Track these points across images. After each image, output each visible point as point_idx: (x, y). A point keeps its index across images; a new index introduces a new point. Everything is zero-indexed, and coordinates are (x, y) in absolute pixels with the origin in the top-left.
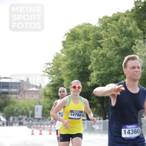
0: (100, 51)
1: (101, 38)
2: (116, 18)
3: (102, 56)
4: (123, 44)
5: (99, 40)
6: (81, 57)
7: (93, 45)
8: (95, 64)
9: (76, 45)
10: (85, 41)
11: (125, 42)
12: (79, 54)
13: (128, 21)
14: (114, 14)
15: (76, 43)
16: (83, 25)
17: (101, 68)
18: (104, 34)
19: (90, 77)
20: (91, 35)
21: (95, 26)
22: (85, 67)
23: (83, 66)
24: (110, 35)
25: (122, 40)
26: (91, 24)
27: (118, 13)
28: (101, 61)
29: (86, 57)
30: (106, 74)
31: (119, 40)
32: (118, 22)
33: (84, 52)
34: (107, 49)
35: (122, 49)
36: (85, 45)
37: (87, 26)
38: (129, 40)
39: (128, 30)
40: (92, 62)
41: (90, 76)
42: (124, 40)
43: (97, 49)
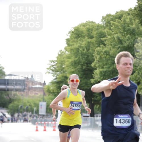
0: (103, 49)
1: (105, 36)
2: (120, 16)
3: (105, 54)
4: (126, 42)
5: (102, 38)
6: (85, 54)
7: (97, 42)
8: (98, 61)
9: (79, 43)
10: (88, 39)
11: (128, 40)
12: (83, 51)
13: (131, 19)
14: (117, 12)
15: (80, 40)
16: (87, 23)
17: (104, 65)
18: (108, 32)
19: (93, 75)
20: (94, 33)
21: (99, 24)
22: (89, 65)
23: (87, 64)
24: (114, 33)
25: (125, 38)
26: (95, 22)
27: (122, 11)
28: (104, 59)
29: (89, 54)
30: (109, 71)
31: (122, 38)
32: (121, 20)
33: (88, 50)
34: (110, 46)
35: (125, 46)
36: (89, 43)
37: (90, 24)
38: (132, 38)
39: (131, 28)
40: (96, 59)
41: (93, 73)
42: (127, 38)
43: (100, 47)
